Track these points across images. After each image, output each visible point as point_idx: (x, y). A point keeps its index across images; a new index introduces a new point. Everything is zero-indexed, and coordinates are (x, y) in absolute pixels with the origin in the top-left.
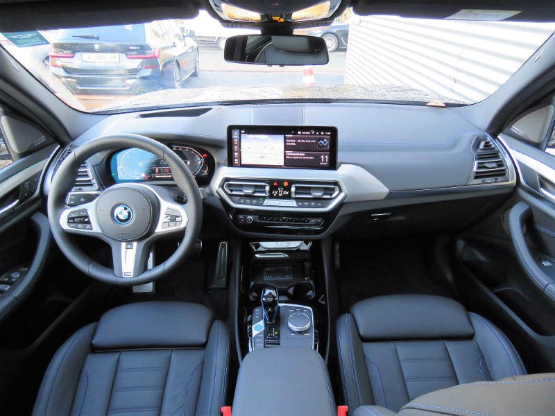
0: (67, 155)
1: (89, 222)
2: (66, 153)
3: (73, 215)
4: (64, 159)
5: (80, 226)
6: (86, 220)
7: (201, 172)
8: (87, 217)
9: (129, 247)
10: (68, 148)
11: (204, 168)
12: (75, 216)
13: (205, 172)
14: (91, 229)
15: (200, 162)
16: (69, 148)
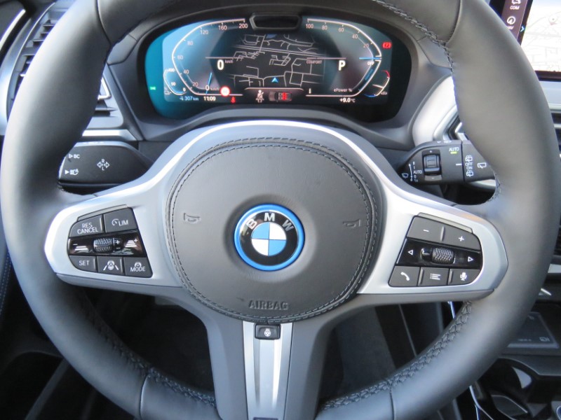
0: (44, 36)
1: (141, 254)
2: (41, 30)
3: (87, 229)
4: (37, 44)
5: (111, 265)
6: (131, 244)
7: (371, 89)
8: (134, 234)
9: (268, 333)
10: (44, 18)
11: (379, 79)
12: (94, 230)
13: (382, 89)
14: (149, 273)
15: (371, 63)
16: (46, 19)
